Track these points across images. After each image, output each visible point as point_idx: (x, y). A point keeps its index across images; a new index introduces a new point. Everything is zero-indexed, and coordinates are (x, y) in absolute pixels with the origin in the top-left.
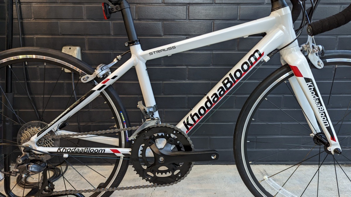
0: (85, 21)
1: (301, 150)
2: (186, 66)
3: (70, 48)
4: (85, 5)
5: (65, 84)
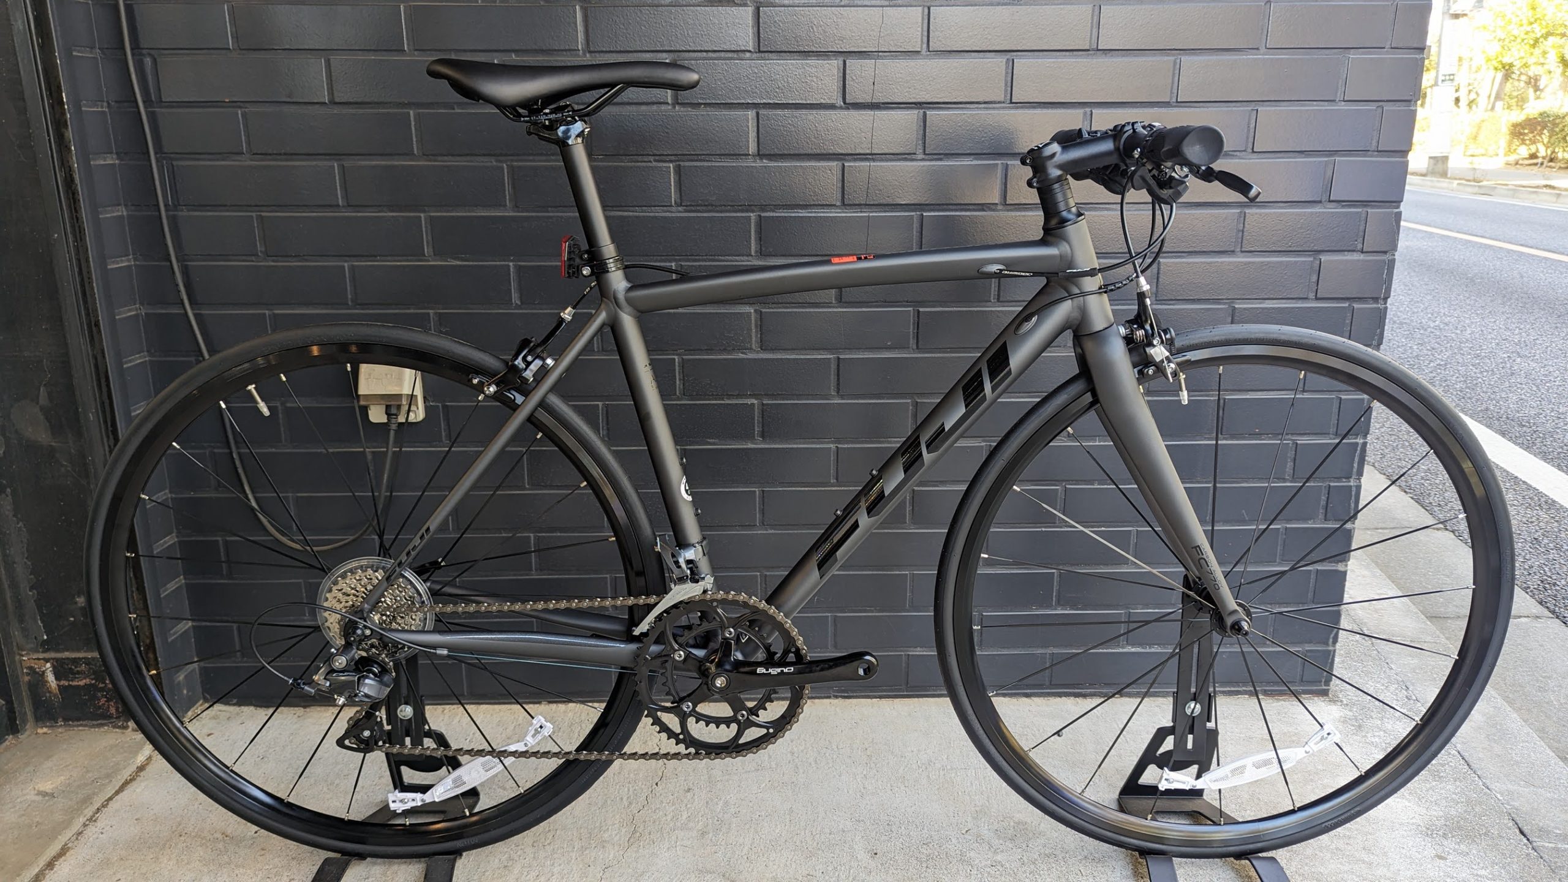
0: (429, 261)
1: (1121, 650)
2: (756, 399)
4: (429, 212)
5: (369, 457)
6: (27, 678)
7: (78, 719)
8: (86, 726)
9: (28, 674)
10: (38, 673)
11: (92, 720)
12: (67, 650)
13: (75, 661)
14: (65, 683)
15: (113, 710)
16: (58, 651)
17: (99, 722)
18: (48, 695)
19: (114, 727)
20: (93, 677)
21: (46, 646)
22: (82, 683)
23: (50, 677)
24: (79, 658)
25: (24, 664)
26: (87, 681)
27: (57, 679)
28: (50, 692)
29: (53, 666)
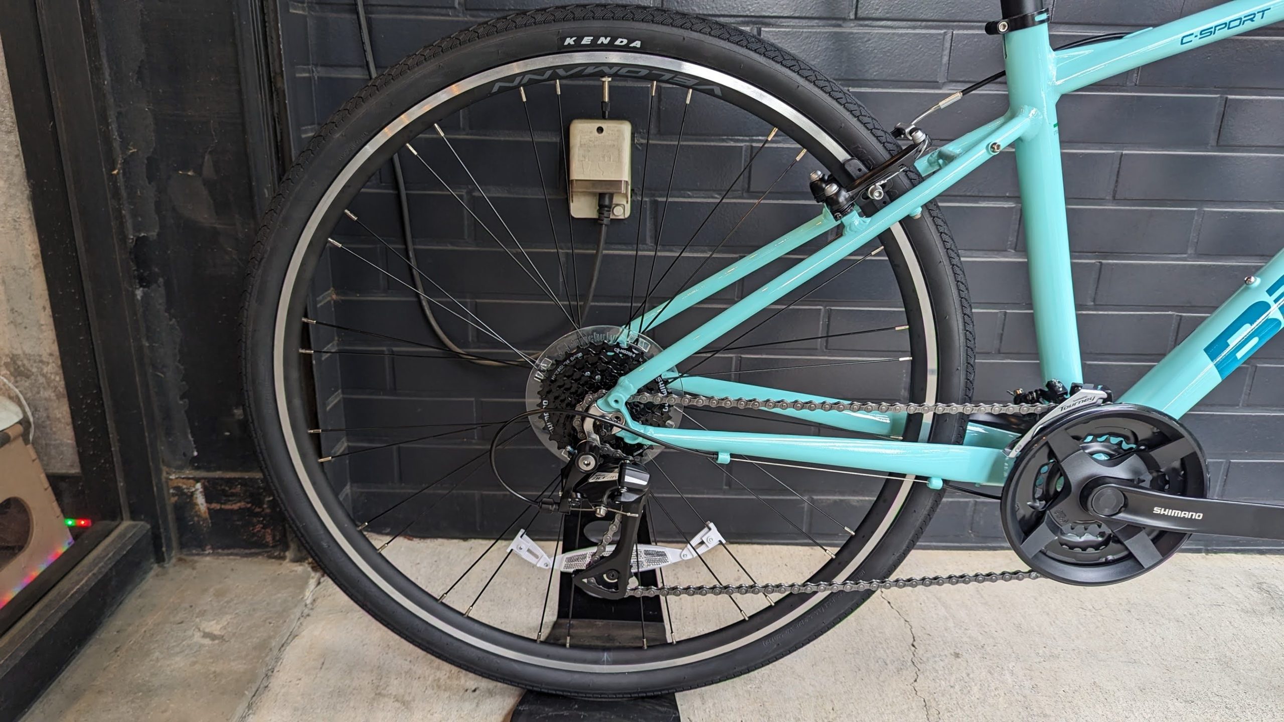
3: (600, 130)
6: (174, 499)
7: (228, 547)
8: (236, 555)
9: (174, 495)
10: (185, 494)
11: (245, 548)
12: (219, 469)
13: (230, 482)
14: (214, 506)
15: (269, 538)
16: (208, 469)
17: (253, 551)
18: (196, 519)
19: (270, 557)
20: (249, 500)
21: (195, 463)
22: (236, 507)
23: (200, 500)
24: (235, 479)
25: (170, 483)
26: (242, 504)
27: (207, 502)
28: (199, 516)
29: (205, 488)
